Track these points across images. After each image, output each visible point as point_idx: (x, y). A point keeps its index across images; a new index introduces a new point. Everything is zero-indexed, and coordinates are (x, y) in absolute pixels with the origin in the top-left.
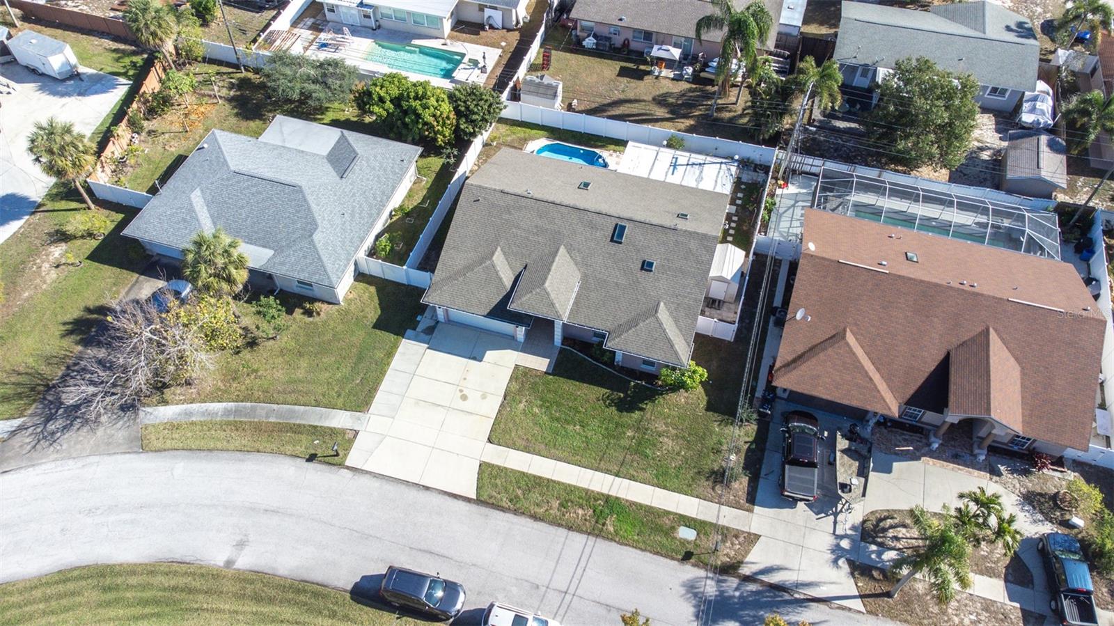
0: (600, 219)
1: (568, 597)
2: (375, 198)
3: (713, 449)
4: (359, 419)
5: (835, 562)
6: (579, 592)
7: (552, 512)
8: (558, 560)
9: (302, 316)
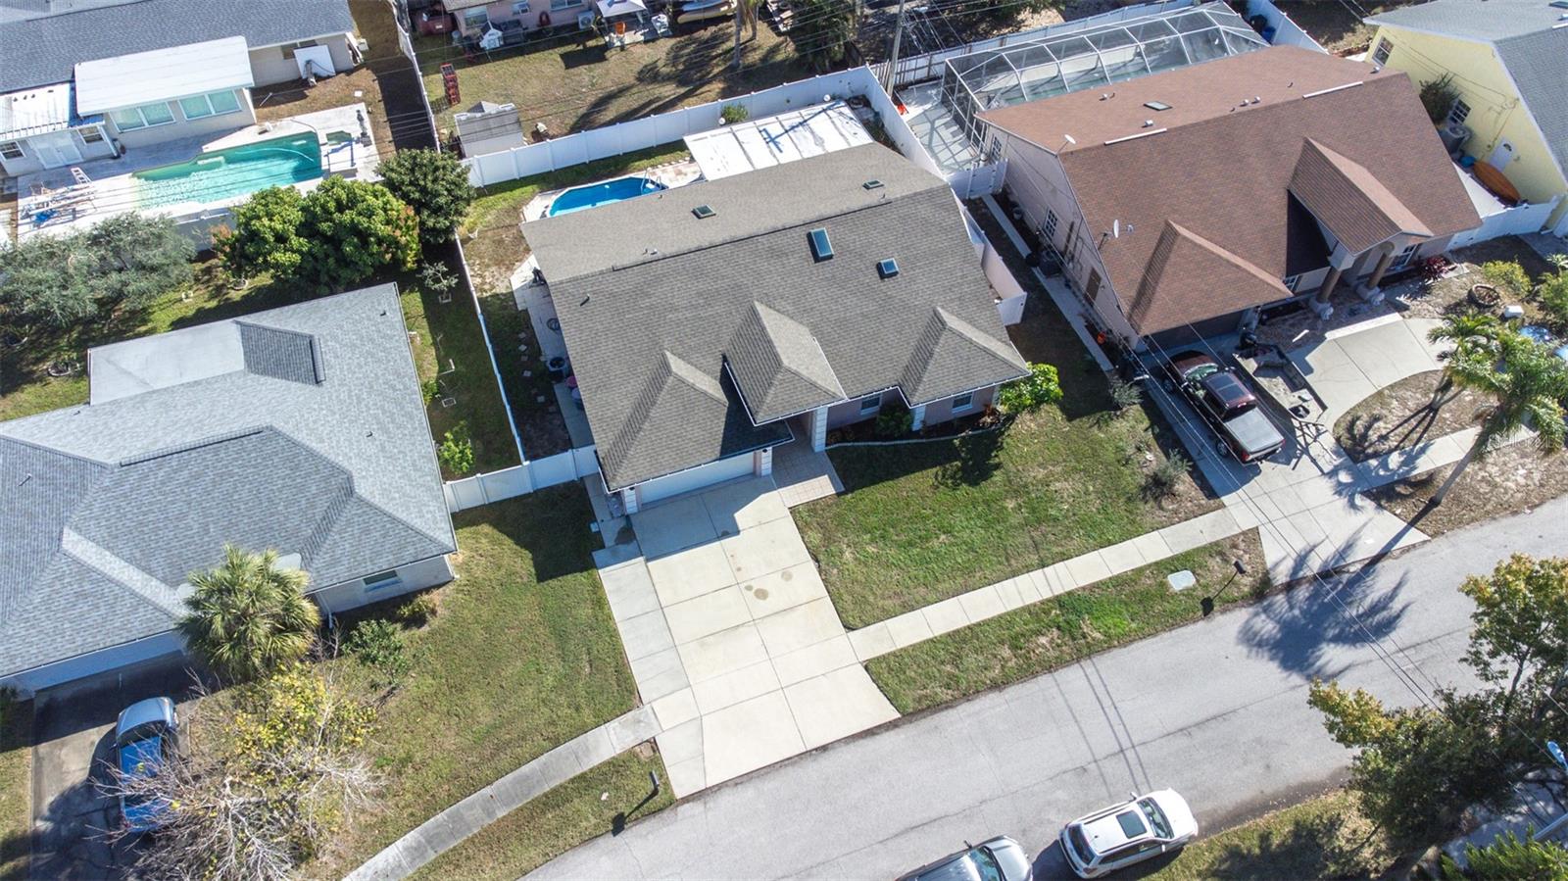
0: (778, 240)
1: (1130, 754)
2: (393, 388)
3: (1119, 461)
4: (640, 722)
5: (1353, 505)
6: (1136, 740)
7: (1010, 664)
8: (1074, 717)
9: (407, 632)
